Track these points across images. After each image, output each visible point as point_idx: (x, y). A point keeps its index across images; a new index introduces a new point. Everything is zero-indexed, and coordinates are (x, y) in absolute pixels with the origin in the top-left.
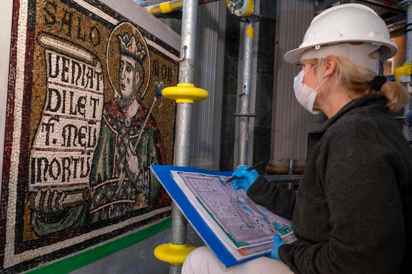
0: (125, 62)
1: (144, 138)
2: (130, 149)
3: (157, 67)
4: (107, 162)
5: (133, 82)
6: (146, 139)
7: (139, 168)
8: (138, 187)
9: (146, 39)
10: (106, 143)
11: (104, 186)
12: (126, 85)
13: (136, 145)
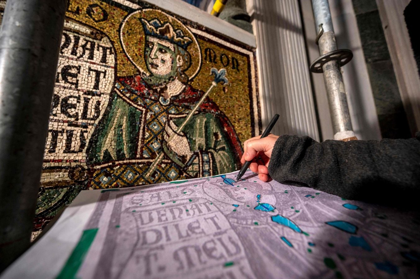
0: (156, 43)
1: (199, 120)
2: (171, 129)
3: (212, 55)
4: (124, 139)
5: (172, 63)
6: (201, 121)
7: (191, 150)
8: (190, 171)
9: (190, 28)
10: (122, 117)
11: (118, 167)
12: (159, 65)
13: (183, 125)
